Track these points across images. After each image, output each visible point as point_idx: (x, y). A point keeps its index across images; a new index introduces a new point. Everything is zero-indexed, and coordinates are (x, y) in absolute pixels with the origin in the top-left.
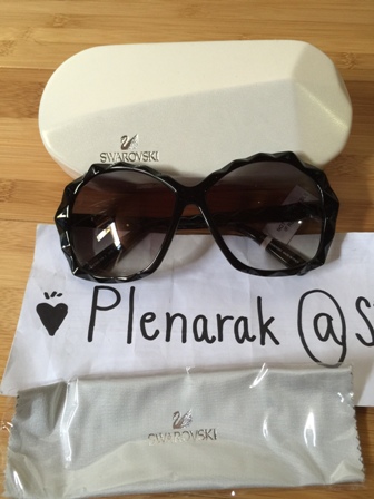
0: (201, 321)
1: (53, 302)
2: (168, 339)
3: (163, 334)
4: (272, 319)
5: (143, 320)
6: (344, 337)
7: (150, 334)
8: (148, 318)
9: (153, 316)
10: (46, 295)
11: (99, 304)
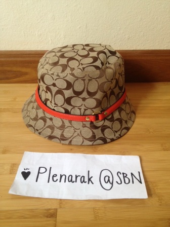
0: (70, 177)
1: (26, 171)
2: (60, 181)
3: (59, 180)
4: (92, 177)
5: (53, 176)
6: (113, 182)
7: (55, 180)
8: (55, 176)
9: (56, 175)
10: (25, 169)
11: (40, 172)
